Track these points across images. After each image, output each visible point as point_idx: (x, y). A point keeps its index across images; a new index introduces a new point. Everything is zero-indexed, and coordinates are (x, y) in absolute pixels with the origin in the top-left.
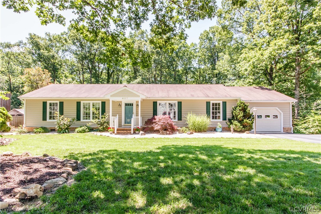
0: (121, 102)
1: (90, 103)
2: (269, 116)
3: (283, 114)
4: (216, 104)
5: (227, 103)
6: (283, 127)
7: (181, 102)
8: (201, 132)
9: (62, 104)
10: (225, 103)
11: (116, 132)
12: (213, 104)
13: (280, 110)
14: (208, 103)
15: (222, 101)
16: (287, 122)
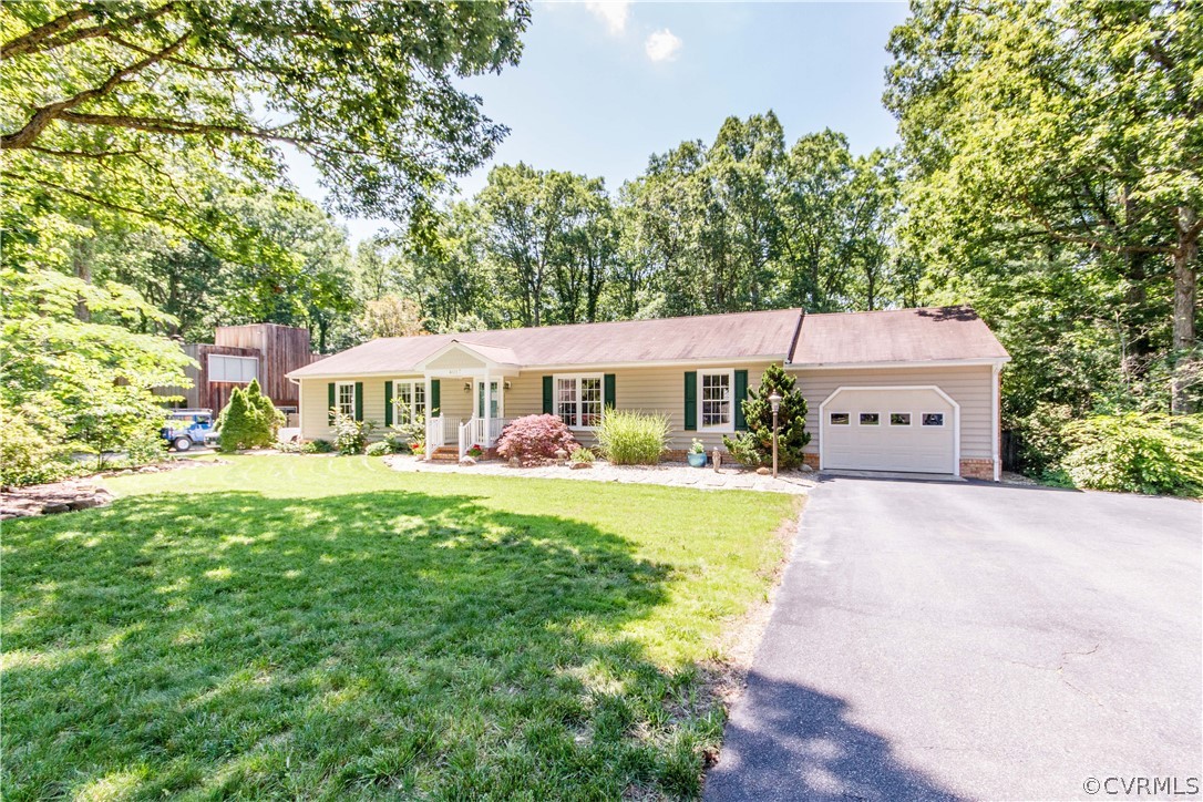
0: (471, 379)
1: (409, 385)
2: (875, 418)
3: (961, 408)
4: (716, 379)
5: (749, 375)
6: (958, 457)
7: (613, 376)
8: (632, 464)
9: (359, 386)
10: (742, 376)
11: (428, 457)
12: (707, 380)
13: (948, 394)
14: (690, 377)
15: (733, 370)
16: (981, 439)
